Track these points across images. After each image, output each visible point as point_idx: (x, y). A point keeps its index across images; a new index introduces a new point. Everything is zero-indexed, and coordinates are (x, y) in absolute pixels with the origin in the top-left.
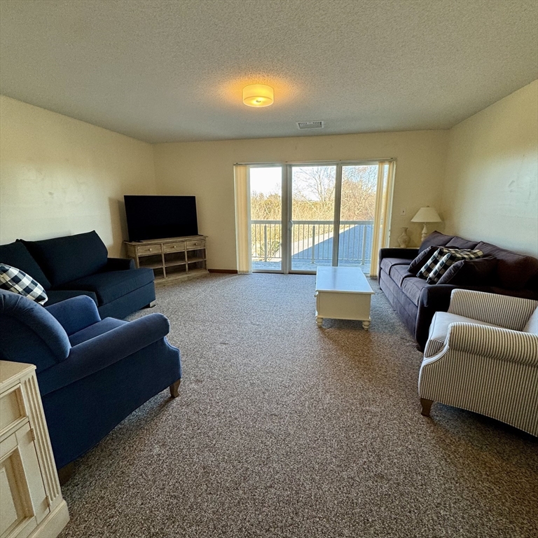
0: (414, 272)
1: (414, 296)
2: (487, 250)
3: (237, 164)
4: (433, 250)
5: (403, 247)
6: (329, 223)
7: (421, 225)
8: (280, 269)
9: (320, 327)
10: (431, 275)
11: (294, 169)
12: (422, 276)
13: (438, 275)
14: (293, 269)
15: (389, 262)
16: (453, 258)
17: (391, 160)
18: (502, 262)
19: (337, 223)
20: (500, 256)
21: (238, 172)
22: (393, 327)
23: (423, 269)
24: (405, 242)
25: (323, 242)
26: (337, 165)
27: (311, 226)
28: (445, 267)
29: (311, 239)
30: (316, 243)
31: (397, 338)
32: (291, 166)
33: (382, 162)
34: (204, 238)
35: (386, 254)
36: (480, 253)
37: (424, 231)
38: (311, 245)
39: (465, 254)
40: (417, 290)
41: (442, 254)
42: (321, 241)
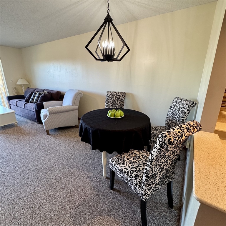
0: (27, 101)
1: (32, 109)
2: (48, 91)
4: (32, 93)
13: (37, 100)
15: (14, 101)
22: (26, 122)
23: (31, 100)
28: (38, 97)
36: (46, 92)
37: (23, 88)
39: (43, 93)
40: (32, 106)
41: (35, 94)
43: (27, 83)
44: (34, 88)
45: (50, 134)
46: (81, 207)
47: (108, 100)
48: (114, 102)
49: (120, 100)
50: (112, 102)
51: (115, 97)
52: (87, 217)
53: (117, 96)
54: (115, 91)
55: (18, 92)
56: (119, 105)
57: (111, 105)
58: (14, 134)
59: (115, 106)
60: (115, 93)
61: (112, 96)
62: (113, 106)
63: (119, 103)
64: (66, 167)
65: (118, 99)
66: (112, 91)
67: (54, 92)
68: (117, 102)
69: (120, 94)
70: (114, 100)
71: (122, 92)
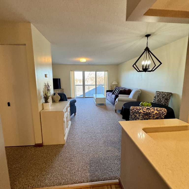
0: (113, 94)
1: (113, 97)
2: (124, 89)
3: (71, 71)
4: (116, 89)
5: (111, 90)
6: (94, 85)
7: (114, 85)
8: (82, 97)
9: (96, 105)
10: (116, 93)
11: (85, 72)
12: (115, 94)
13: (117, 93)
14: (86, 97)
15: (108, 93)
16: (119, 90)
17: (107, 71)
18: (126, 90)
19: (96, 85)
20: (126, 89)
21: (71, 73)
22: (110, 104)
23: (115, 93)
24: (111, 89)
25: (92, 90)
26: (95, 71)
27: (88, 86)
28: (118, 92)
29: (88, 89)
30: (90, 90)
31: (111, 106)
32: (84, 71)
33: (105, 71)
34: (63, 90)
35: (107, 91)
36: (123, 89)
37: (115, 86)
38: (88, 91)
39: (121, 89)
40: (114, 96)
41: (117, 89)
42: (91, 89)
43: (117, 84)
44: (119, 86)
45: (117, 112)
46: (109, 141)
47: (155, 97)
48: (160, 100)
49: (165, 99)
50: (158, 99)
51: (161, 95)
52: (109, 145)
53: (163, 95)
54: (163, 91)
55: (112, 88)
56: (164, 102)
57: (157, 101)
58: (103, 108)
59: (160, 103)
60: (161, 93)
61: (159, 95)
62: (158, 102)
63: (163, 100)
64: (114, 127)
65: (163, 98)
66: (160, 91)
67: (127, 89)
68: (162, 100)
69: (166, 94)
70: (160, 98)
71: (168, 93)
